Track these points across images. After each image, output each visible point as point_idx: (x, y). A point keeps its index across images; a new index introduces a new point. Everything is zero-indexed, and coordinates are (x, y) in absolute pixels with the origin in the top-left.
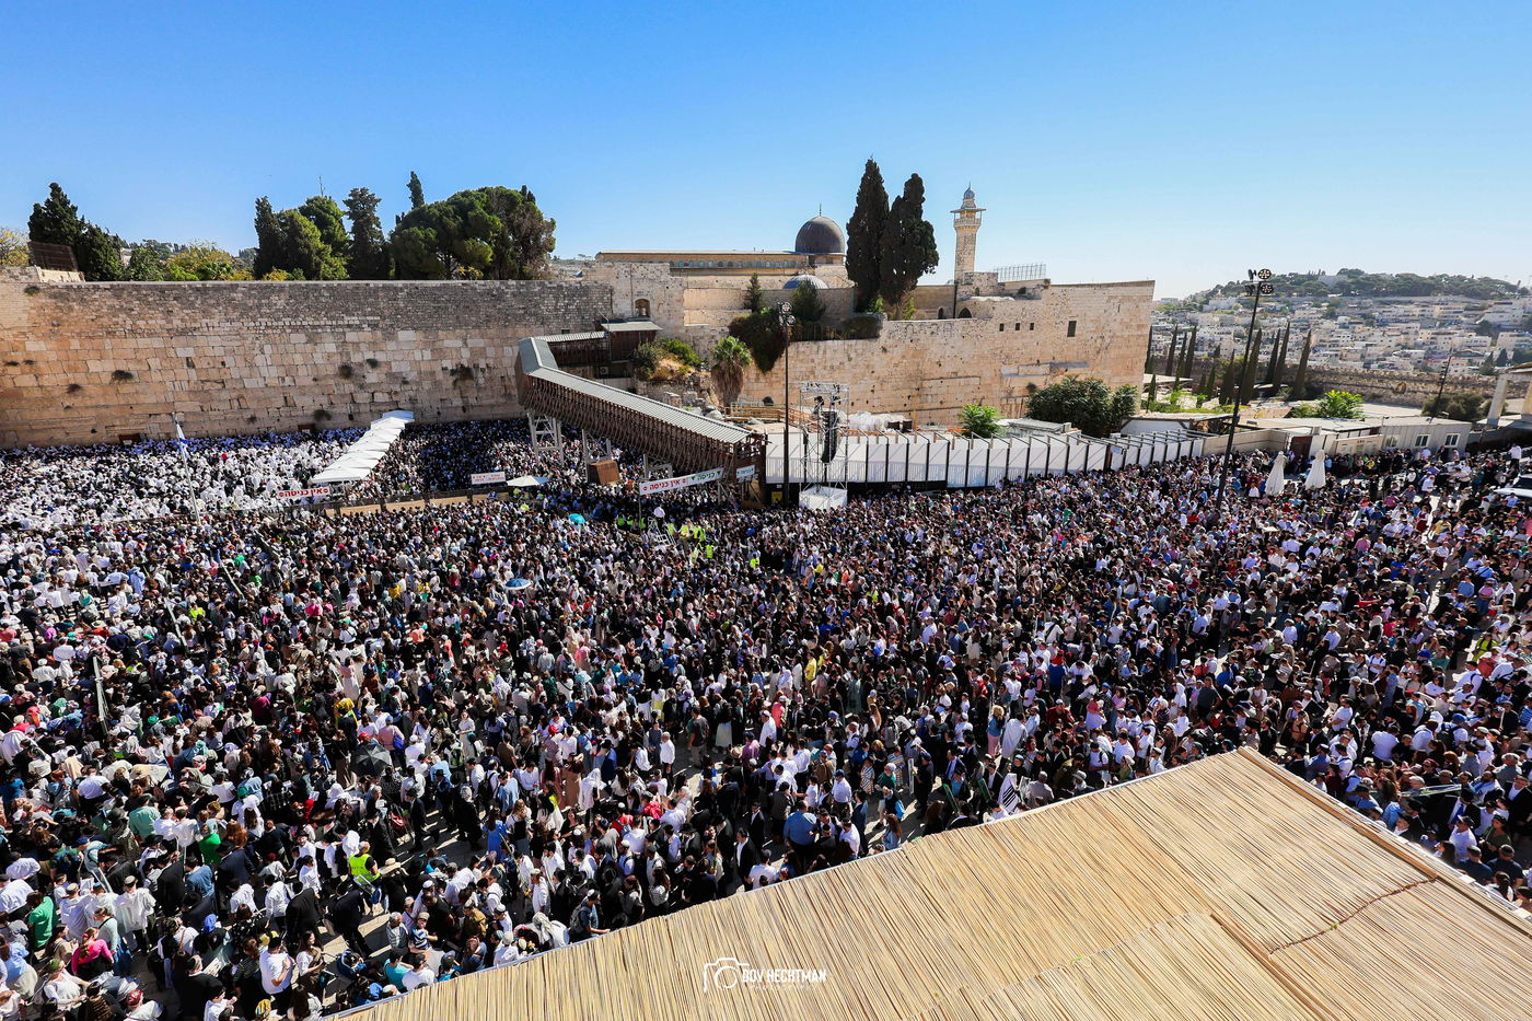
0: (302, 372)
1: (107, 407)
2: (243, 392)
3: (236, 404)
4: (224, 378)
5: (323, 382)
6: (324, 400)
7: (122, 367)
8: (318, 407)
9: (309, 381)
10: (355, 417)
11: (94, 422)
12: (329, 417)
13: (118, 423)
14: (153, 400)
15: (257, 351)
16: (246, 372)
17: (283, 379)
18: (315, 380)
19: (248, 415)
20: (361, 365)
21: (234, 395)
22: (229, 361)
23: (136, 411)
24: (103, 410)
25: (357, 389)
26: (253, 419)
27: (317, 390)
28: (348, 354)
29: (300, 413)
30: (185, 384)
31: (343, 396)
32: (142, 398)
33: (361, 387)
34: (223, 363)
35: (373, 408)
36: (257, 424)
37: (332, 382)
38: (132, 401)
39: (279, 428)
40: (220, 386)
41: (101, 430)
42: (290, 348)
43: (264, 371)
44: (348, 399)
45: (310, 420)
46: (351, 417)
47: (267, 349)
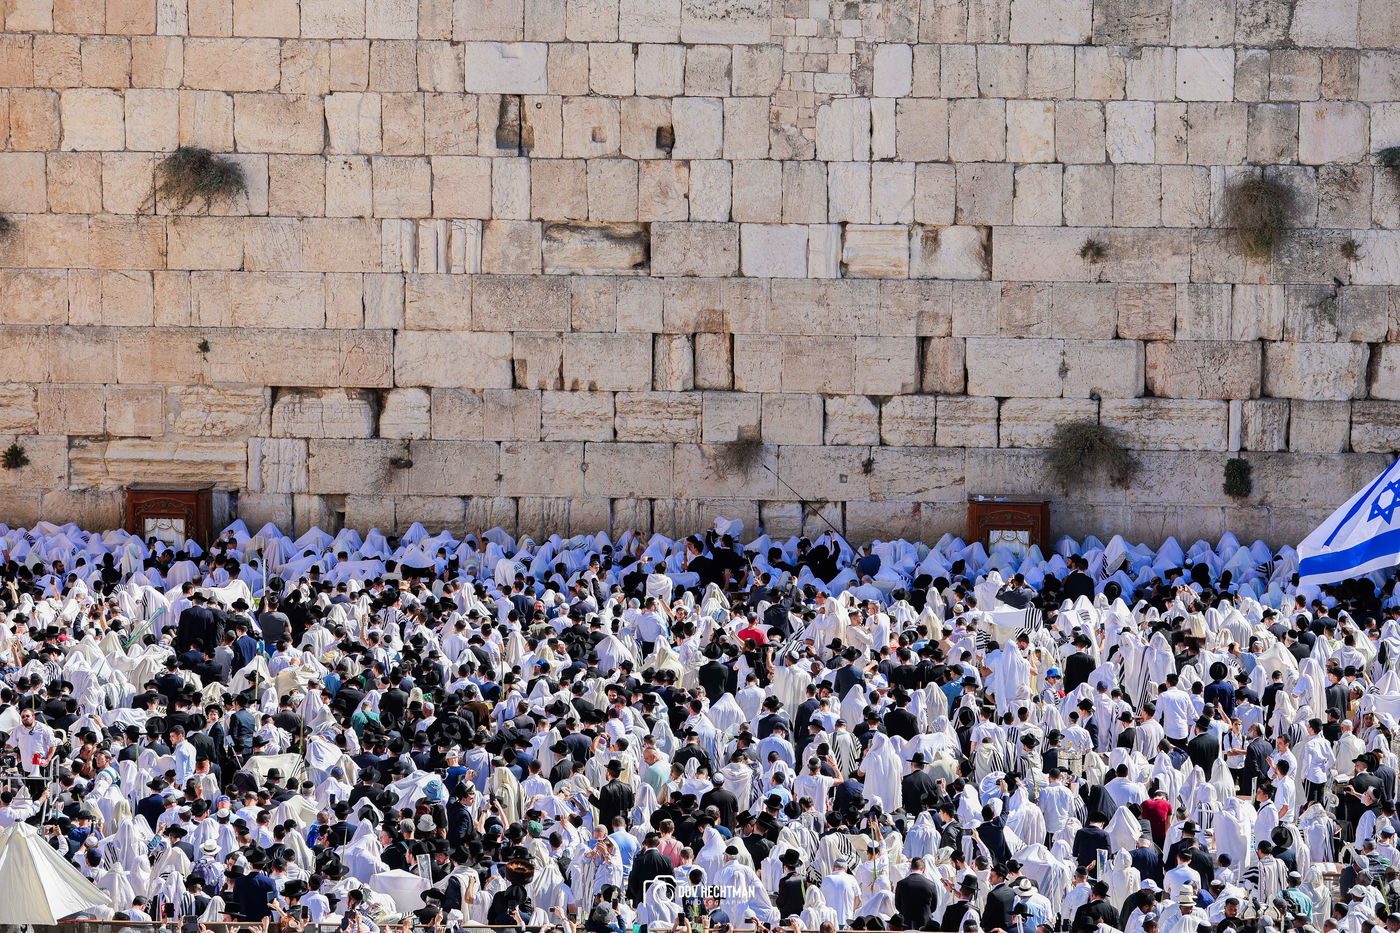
0: (1038, 202)
1: (97, 333)
2: (727, 300)
3: (677, 358)
4: (654, 214)
5: (1123, 270)
6: (1118, 373)
7: (209, 135)
8: (1079, 409)
9: (1060, 259)
10: (1264, 482)
11: (23, 413)
12: (1125, 467)
13: (126, 424)
14: (304, 312)
15: (838, 80)
16: (760, 188)
17: (933, 239)
18: (1094, 250)
19: (725, 423)
20: (1345, 178)
21: (685, 310)
22: (695, 127)
23: (222, 367)
24: (81, 352)
25: (1299, 315)
26: (745, 451)
27: (1092, 314)
28: (1289, 110)
29: (981, 435)
30: (466, 239)
31: (1216, 352)
32: (258, 302)
33: (1326, 304)
34: (665, 139)
35: (1365, 437)
36: (761, 483)
37: (1172, 268)
38: (212, 315)
39: (861, 513)
40: (624, 256)
41: (48, 455)
42: (1003, 68)
43: (850, 190)
44: (1240, 373)
45: (1026, 479)
46: (1238, 478)
47: (891, 68)
